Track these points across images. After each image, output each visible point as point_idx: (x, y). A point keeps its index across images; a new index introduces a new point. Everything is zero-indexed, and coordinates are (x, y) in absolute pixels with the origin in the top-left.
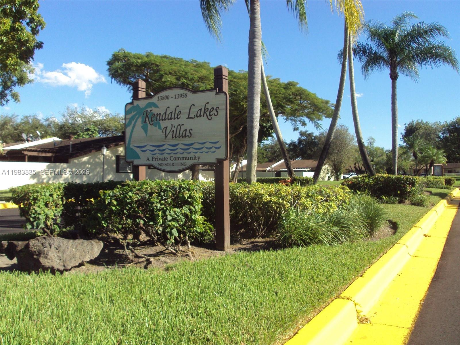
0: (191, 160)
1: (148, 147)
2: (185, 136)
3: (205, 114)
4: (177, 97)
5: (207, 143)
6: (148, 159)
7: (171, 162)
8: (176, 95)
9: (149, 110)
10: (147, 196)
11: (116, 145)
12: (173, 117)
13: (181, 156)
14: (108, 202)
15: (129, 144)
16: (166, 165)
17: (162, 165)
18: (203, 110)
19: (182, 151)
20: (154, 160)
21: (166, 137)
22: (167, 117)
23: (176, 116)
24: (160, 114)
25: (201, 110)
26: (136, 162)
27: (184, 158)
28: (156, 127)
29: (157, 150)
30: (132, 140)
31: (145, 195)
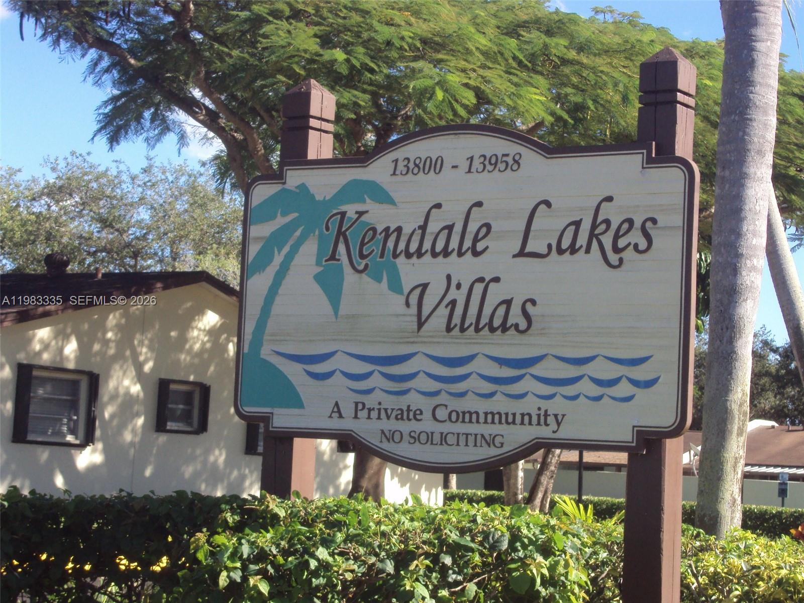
0: (528, 427)
1: (340, 363)
2: (504, 328)
3: (595, 243)
4: (477, 164)
5: (597, 359)
6: (337, 410)
7: (438, 428)
8: (472, 158)
9: (351, 210)
10: (390, 567)
11: (26, 317)
12: (454, 244)
13: (482, 406)
14: (232, 582)
15: (257, 341)
16: (415, 438)
17: (397, 437)
18: (586, 226)
19: (488, 387)
20: (363, 414)
21: (420, 325)
22: (427, 245)
23: (468, 243)
24: (399, 230)
25: (577, 224)
26: (283, 419)
27: (492, 417)
28: (379, 280)
29: (376, 372)
30: (271, 326)
31: (382, 561)
